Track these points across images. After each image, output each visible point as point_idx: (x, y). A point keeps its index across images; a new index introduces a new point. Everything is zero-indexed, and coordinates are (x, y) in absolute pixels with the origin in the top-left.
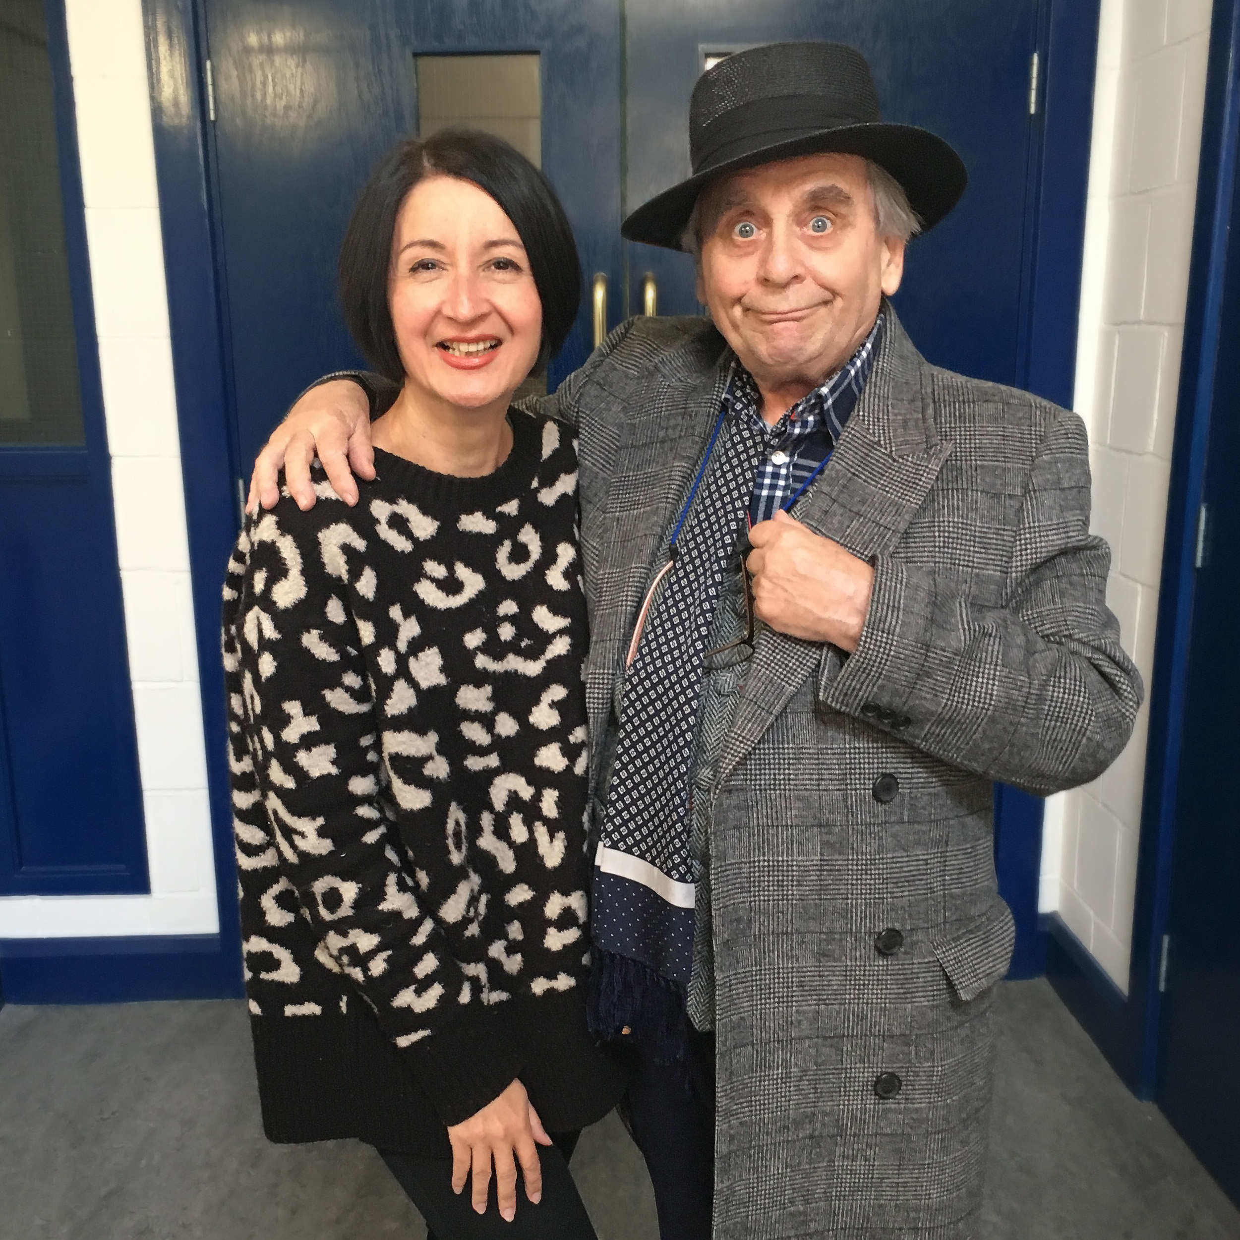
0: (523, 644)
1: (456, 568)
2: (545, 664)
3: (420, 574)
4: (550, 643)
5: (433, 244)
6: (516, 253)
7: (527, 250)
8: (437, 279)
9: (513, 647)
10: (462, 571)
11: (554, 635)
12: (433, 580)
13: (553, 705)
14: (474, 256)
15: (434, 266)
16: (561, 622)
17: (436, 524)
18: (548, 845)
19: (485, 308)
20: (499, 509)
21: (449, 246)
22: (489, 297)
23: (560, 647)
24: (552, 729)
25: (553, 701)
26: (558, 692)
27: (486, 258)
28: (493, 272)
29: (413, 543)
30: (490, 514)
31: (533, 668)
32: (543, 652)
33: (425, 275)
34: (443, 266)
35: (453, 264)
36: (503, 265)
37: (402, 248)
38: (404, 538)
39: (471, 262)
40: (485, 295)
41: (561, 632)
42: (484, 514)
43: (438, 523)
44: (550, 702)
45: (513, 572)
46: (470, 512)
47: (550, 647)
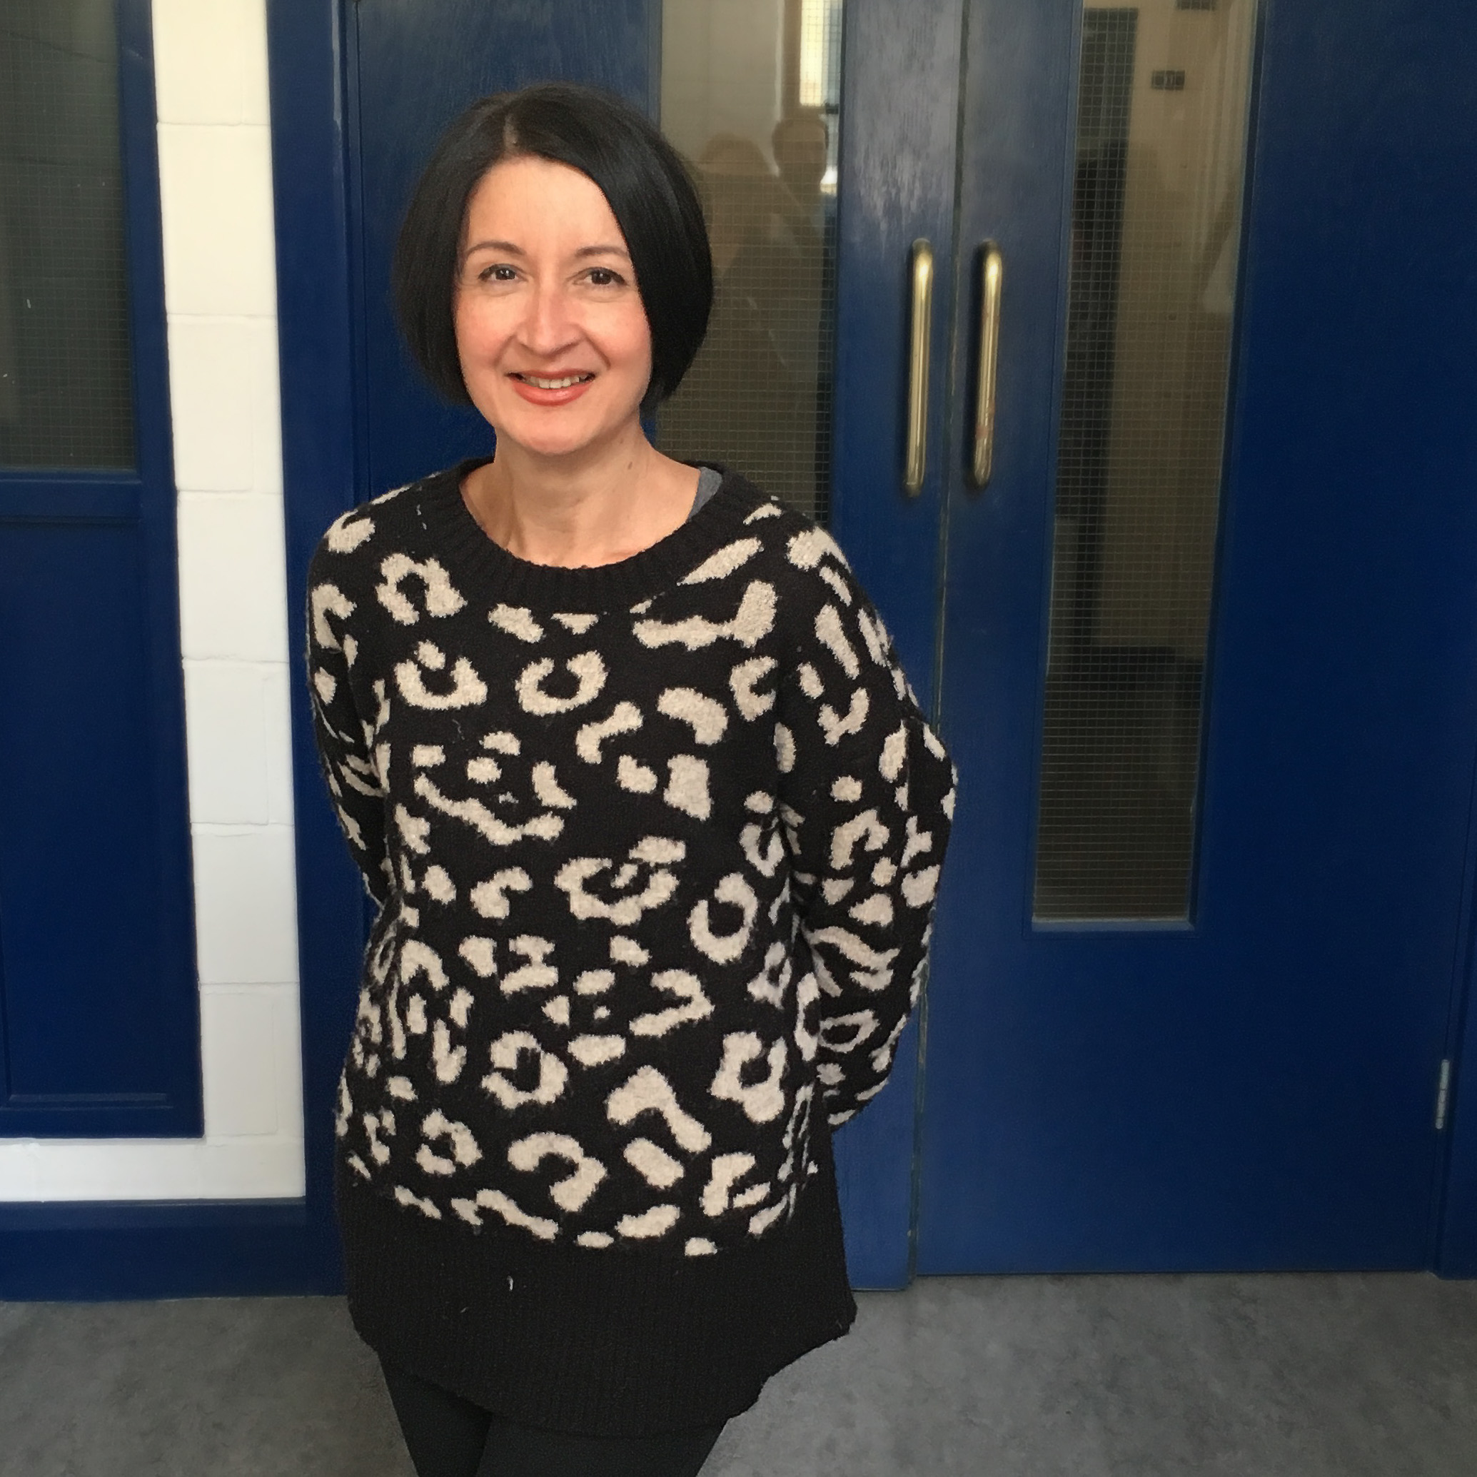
0: (502, 798)
1: (457, 664)
2: (519, 838)
3: (408, 653)
4: (537, 816)
5: (509, 248)
6: (620, 263)
7: (632, 259)
8: (512, 292)
9: (485, 794)
10: (464, 671)
11: (546, 810)
12: (421, 667)
13: (507, 892)
14: (563, 264)
15: (512, 275)
16: (563, 800)
17: (462, 603)
18: (446, 1053)
19: (571, 337)
20: (557, 616)
21: (530, 249)
22: (577, 321)
23: (547, 828)
24: (492, 921)
25: (508, 888)
26: (519, 880)
27: (577, 268)
28: (587, 286)
29: (420, 616)
30: (540, 617)
31: (500, 834)
32: (524, 822)
33: (499, 286)
34: (522, 275)
35: (536, 276)
36: (603, 277)
37: (469, 247)
38: (411, 606)
39: (559, 275)
40: (573, 319)
41: (557, 811)
42: (532, 614)
43: (466, 603)
44: (504, 887)
45: (536, 702)
46: (514, 604)
47: (534, 821)
